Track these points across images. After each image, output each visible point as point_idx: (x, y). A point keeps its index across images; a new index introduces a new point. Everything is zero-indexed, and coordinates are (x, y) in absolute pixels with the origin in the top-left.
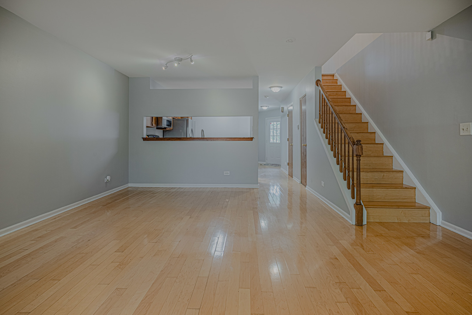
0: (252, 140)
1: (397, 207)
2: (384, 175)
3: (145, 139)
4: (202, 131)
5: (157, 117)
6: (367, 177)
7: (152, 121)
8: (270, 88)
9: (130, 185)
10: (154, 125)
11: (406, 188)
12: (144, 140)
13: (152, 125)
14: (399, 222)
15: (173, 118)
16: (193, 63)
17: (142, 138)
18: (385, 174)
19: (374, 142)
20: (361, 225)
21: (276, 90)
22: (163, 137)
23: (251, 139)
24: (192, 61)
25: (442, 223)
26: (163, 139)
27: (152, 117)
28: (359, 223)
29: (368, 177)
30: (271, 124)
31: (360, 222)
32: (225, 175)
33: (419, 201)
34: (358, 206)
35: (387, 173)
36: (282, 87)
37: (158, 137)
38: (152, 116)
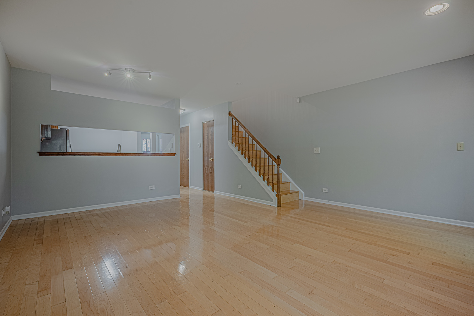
0: (175, 156)
4: (119, 145)
9: (14, 218)
11: (284, 183)
12: (40, 155)
16: (150, 79)
17: (38, 152)
23: (174, 154)
24: (150, 77)
25: (305, 198)
28: (279, 205)
30: (143, 139)
33: (292, 189)
34: (278, 195)
36: (185, 110)
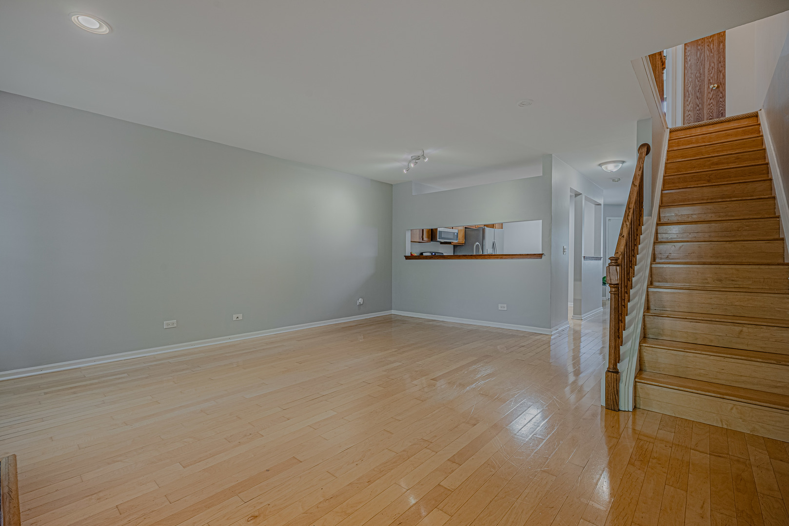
0: (541, 258)
1: (719, 396)
2: (741, 331)
3: (407, 258)
5: (432, 230)
6: (695, 332)
7: (423, 235)
8: (600, 165)
9: (393, 312)
10: (425, 239)
13: (423, 240)
14: (725, 426)
15: (465, 228)
17: (403, 256)
18: (745, 329)
19: (781, 261)
20: (613, 409)
21: (611, 168)
22: (454, 254)
23: (540, 256)
24: (424, 158)
26: (454, 257)
27: (423, 230)
29: (698, 332)
31: (612, 404)
32: (500, 309)
35: (750, 326)
36: (623, 162)
37: (442, 255)
38: (423, 228)
